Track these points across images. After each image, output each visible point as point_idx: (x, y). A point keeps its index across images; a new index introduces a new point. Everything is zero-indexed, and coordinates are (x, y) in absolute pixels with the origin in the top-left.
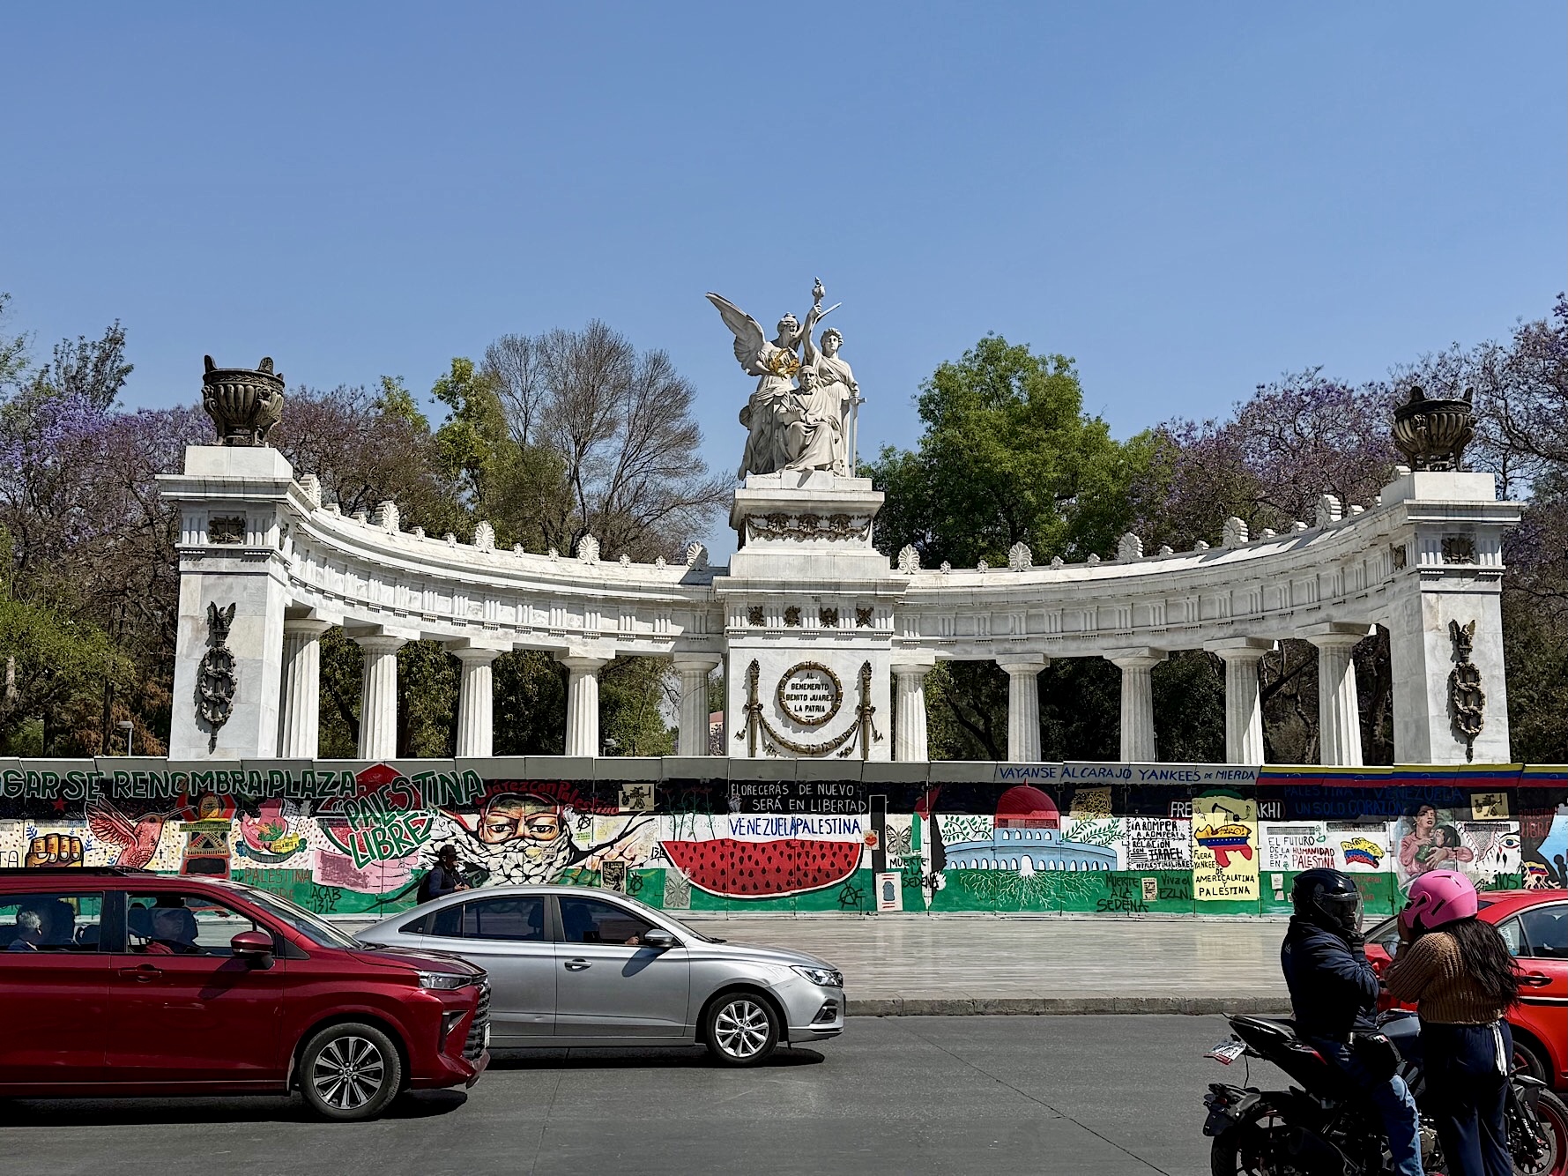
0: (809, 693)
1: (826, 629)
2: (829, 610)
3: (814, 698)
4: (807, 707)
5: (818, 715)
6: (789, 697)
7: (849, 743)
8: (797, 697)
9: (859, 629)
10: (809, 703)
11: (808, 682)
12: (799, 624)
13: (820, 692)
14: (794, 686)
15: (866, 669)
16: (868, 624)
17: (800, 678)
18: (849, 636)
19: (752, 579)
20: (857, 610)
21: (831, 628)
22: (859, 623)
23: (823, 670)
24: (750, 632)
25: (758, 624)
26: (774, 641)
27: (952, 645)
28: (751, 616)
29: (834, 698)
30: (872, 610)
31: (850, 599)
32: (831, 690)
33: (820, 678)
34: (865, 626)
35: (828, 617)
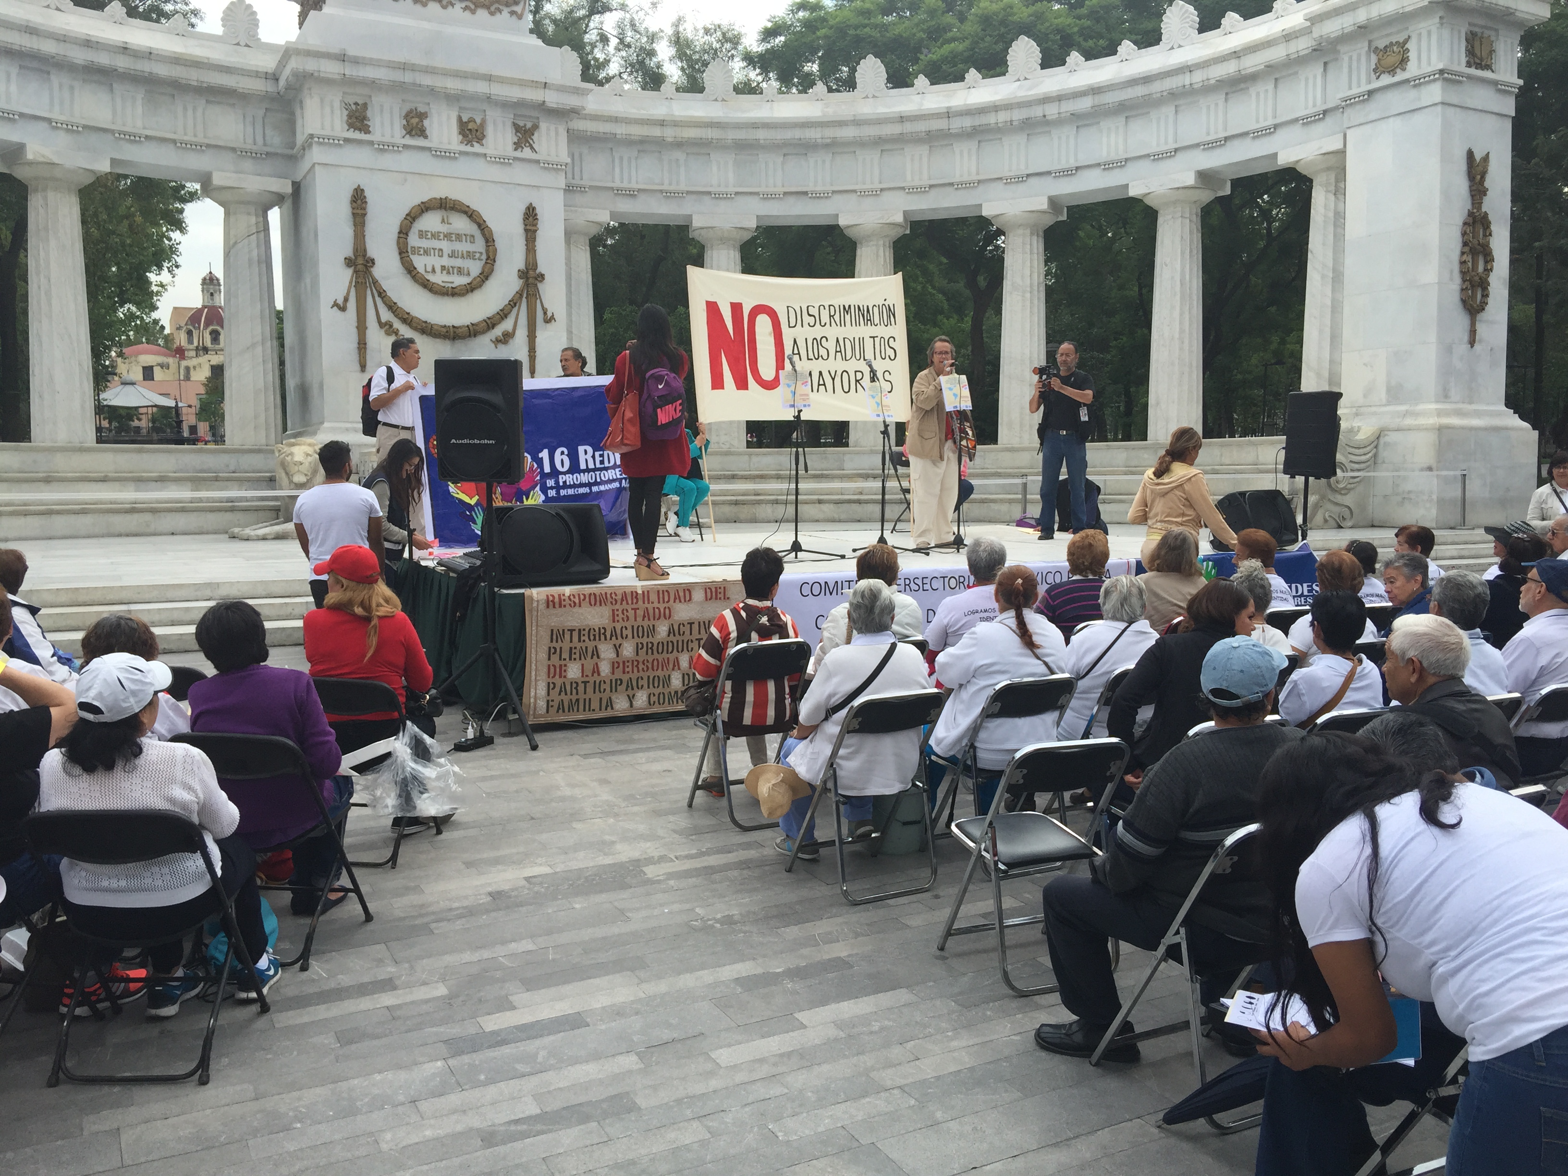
0: (445, 245)
1: (468, 149)
2: (472, 120)
3: (453, 255)
4: (443, 268)
5: (460, 281)
6: (416, 251)
7: (507, 325)
8: (426, 252)
9: (518, 154)
10: (446, 261)
11: (444, 228)
12: (426, 137)
13: (463, 247)
14: (422, 235)
15: (530, 216)
16: (532, 148)
17: (431, 222)
18: (503, 161)
19: (351, 52)
20: (514, 124)
21: (477, 148)
22: (518, 146)
23: (465, 213)
24: (347, 140)
25: (360, 130)
26: (387, 160)
27: (633, 196)
28: (350, 116)
29: (484, 257)
30: (536, 127)
31: (505, 105)
32: (480, 245)
33: (461, 224)
34: (527, 150)
35: (470, 130)
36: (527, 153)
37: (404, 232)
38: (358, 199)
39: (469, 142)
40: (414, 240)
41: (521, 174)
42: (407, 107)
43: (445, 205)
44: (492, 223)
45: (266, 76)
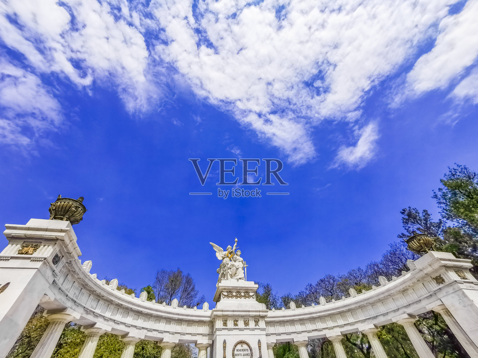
0: (242, 353)
2: (246, 321)
3: (244, 355)
6: (236, 355)
8: (238, 355)
10: (242, 357)
11: (242, 348)
12: (238, 326)
13: (246, 352)
14: (237, 350)
15: (259, 342)
16: (258, 326)
17: (239, 347)
18: (253, 330)
19: (224, 309)
20: (254, 321)
21: (248, 327)
22: (256, 326)
23: (246, 343)
24: (223, 329)
25: (225, 326)
26: (231, 332)
27: (280, 335)
28: (223, 323)
29: (250, 355)
30: (259, 320)
31: (252, 317)
32: (249, 352)
33: (245, 347)
34: (257, 326)
35: (246, 323)
36: (257, 327)
37: (234, 350)
38: (225, 342)
39: (246, 326)
40: (236, 352)
41: (257, 332)
42: (234, 319)
43: (242, 342)
44: (252, 346)
45: (209, 317)
